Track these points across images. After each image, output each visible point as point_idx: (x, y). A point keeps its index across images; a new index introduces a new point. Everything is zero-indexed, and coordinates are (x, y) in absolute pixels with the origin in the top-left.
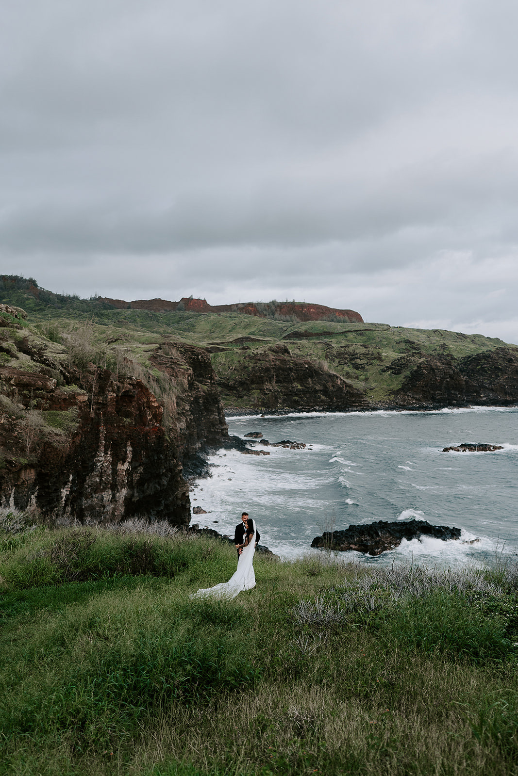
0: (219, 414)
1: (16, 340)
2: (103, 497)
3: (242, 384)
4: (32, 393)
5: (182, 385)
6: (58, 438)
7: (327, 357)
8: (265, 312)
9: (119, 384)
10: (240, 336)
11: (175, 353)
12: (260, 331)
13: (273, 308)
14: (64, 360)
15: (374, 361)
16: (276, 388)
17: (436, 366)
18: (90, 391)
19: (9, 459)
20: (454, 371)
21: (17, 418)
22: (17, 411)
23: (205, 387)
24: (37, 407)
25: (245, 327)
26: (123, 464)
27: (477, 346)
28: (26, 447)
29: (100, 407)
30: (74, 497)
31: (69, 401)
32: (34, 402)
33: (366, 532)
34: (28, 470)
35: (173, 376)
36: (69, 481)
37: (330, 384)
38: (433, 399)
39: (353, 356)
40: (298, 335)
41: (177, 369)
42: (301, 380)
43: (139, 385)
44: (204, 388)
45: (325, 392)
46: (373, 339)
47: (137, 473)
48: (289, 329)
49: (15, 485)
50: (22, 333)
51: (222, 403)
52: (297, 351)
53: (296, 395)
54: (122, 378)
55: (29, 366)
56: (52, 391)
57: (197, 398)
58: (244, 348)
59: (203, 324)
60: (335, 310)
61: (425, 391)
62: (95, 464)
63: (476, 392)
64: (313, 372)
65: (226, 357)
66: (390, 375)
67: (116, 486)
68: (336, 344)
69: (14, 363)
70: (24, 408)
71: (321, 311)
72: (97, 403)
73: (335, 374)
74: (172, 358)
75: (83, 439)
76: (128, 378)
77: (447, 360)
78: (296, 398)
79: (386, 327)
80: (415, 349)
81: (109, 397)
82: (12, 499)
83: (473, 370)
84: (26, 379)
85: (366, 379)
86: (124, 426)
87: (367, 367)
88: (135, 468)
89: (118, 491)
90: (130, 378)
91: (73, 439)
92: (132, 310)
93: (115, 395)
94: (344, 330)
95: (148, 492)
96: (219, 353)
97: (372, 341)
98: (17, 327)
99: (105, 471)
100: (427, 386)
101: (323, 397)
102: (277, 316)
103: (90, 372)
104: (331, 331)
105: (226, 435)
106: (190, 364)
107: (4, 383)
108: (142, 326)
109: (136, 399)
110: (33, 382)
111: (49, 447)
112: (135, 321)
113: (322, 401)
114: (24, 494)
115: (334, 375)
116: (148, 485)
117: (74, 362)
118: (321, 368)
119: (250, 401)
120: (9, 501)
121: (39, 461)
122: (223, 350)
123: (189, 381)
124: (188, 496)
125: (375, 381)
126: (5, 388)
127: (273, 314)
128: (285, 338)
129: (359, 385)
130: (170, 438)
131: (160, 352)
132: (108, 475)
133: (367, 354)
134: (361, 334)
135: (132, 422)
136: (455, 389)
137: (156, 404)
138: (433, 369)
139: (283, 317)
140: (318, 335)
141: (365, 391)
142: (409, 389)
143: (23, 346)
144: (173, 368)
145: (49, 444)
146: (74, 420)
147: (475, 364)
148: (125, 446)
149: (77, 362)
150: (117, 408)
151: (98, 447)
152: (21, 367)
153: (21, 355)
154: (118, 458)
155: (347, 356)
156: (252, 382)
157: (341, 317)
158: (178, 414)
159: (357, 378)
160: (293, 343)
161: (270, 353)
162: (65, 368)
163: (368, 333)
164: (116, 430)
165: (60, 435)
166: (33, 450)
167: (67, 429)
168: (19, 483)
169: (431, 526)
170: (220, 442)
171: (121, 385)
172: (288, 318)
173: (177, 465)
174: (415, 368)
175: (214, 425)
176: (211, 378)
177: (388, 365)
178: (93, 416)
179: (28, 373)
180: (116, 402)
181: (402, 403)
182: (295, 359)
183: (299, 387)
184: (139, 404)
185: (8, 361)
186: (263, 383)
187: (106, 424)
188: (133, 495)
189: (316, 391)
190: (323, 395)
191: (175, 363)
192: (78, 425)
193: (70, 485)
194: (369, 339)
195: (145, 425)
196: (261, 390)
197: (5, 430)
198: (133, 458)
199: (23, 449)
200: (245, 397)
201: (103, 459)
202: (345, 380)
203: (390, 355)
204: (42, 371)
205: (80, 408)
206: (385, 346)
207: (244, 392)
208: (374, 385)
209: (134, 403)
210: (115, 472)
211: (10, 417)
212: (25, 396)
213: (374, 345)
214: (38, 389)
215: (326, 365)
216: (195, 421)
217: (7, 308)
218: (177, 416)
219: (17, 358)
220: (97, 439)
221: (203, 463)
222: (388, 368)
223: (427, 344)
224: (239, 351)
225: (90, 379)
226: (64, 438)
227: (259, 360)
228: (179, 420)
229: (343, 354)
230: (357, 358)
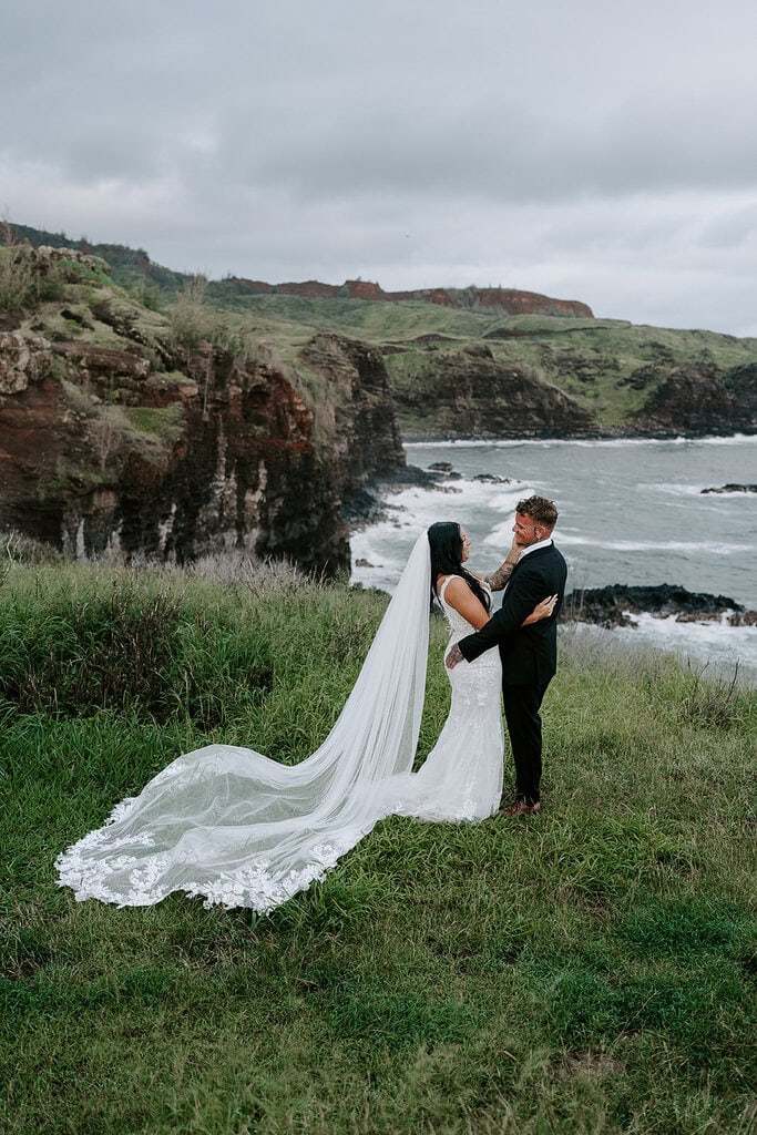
0: (395, 435)
1: (91, 302)
2: (224, 541)
3: (426, 397)
4: (112, 380)
5: (343, 393)
6: (151, 448)
7: (543, 364)
8: (459, 301)
9: (246, 375)
10: (425, 333)
11: (334, 349)
12: (452, 327)
13: (471, 295)
14: (164, 335)
15: (609, 371)
16: (473, 404)
17: (694, 378)
18: (201, 381)
19: (73, 475)
20: (717, 386)
21: (90, 416)
22: (87, 404)
23: (376, 399)
24: (119, 401)
25: (432, 322)
26: (253, 493)
27: (751, 353)
28: (101, 459)
29: (219, 406)
30: (180, 538)
31: (169, 394)
32: (116, 394)
33: (596, 599)
34: (103, 494)
35: (330, 379)
36: (171, 514)
37: (546, 401)
38: (686, 424)
39: (580, 364)
40: (504, 334)
41: (336, 371)
42: (508, 394)
43: (276, 378)
44: (373, 399)
45: (540, 411)
46: (607, 341)
47: (274, 506)
48: (492, 326)
49: (84, 516)
50: (102, 294)
51: (398, 422)
52: (502, 355)
53: (500, 414)
54: (251, 366)
55: (109, 341)
56: (143, 378)
57: (364, 413)
58: (430, 349)
59: (375, 316)
60: (556, 301)
61: (677, 413)
62: (211, 491)
63: (746, 415)
64: (523, 384)
65: (405, 360)
66: (629, 390)
67: (244, 524)
68: (557, 347)
69: (87, 336)
70: (101, 401)
71: (537, 302)
72: (214, 401)
73: (554, 386)
74: (329, 355)
75: (191, 453)
76: (261, 367)
77: (711, 371)
78: (500, 419)
79: (626, 325)
80: (665, 355)
81: (232, 393)
82: (80, 536)
83: (743, 386)
84: (102, 359)
85: (596, 396)
86: (253, 437)
87: (597, 379)
88: (271, 500)
89: (246, 532)
90: (264, 367)
91: (174, 449)
92: (278, 295)
93: (240, 390)
94: (568, 328)
95: (291, 535)
96: (396, 355)
97: (605, 343)
98: (93, 285)
99: (227, 502)
100: (679, 406)
101: (536, 419)
102: (476, 307)
103: (201, 354)
104: (550, 329)
105: (402, 465)
106: (355, 365)
107: (70, 364)
108: (292, 317)
109: (272, 398)
110: (113, 364)
111: (137, 461)
112: (281, 310)
113: (535, 424)
114: (99, 528)
115: (553, 389)
116: (291, 525)
117: (178, 338)
118: (534, 378)
119: (436, 421)
120: (76, 538)
121: (120, 481)
122: (401, 350)
123: (353, 387)
124: (348, 544)
125: (608, 398)
126: (71, 371)
127: (471, 305)
128: (486, 337)
129: (586, 403)
130: (323, 460)
131: (314, 347)
132: (232, 509)
133: (599, 361)
134: (592, 334)
135: (266, 433)
136: (717, 411)
137: (302, 408)
138: (689, 383)
139: (484, 309)
140: (532, 334)
141: (594, 412)
142: (655, 410)
143: (102, 313)
144: (330, 369)
145: (136, 457)
146: (175, 423)
147: (747, 378)
148: (257, 467)
149: (182, 338)
150: (243, 410)
151: (216, 466)
152: (97, 342)
153: (98, 325)
154: (246, 484)
155: (570, 363)
156: (441, 396)
157: (565, 311)
158: (338, 432)
159: (583, 393)
160: (497, 344)
161: (466, 356)
162: (165, 347)
163: (601, 332)
164: (243, 442)
165: (155, 444)
166: (111, 462)
167: (165, 435)
168: (91, 512)
169: (689, 593)
170: (395, 474)
171: (250, 377)
172: (491, 310)
173: (332, 499)
174: (664, 381)
175: (386, 451)
176: (384, 386)
177: (628, 376)
178: (206, 418)
179: (107, 351)
180: (243, 401)
181: (643, 429)
182: (500, 365)
183: (504, 404)
184: (277, 407)
185: (77, 332)
186: (455, 397)
187: (227, 433)
188: (268, 539)
189: (527, 410)
190: (537, 415)
191: (334, 362)
192: (182, 430)
193: (172, 519)
194: (602, 341)
195: (285, 437)
196: (451, 406)
197: (70, 433)
198: (268, 485)
199: (95, 463)
200: (430, 416)
201: (224, 485)
202: (568, 396)
203: (631, 362)
204: (130, 349)
205: (186, 405)
206: (624, 351)
207: (429, 409)
208: (606, 403)
209: (269, 405)
210: (241, 504)
211: (78, 414)
212: (101, 384)
213: (609, 349)
214: (121, 374)
215: (542, 376)
216: (361, 444)
217: (78, 256)
218: (335, 435)
219: (92, 329)
220: (215, 454)
221: (370, 501)
222: (627, 381)
223: (682, 349)
224: (424, 353)
225: (202, 364)
226: (160, 448)
227: (451, 365)
228: (338, 440)
229: (565, 360)
230: (584, 366)
